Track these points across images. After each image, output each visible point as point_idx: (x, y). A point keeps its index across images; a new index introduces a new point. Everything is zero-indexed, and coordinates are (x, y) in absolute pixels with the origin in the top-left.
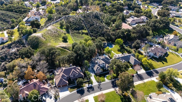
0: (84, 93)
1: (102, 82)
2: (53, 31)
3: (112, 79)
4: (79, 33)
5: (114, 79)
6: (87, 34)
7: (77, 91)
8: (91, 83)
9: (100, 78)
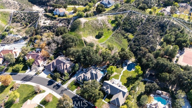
0: (51, 85)
1: (70, 90)
2: (99, 23)
3: (78, 95)
4: (124, 35)
5: (80, 96)
6: (129, 40)
7: (50, 80)
8: (64, 83)
9: (74, 86)
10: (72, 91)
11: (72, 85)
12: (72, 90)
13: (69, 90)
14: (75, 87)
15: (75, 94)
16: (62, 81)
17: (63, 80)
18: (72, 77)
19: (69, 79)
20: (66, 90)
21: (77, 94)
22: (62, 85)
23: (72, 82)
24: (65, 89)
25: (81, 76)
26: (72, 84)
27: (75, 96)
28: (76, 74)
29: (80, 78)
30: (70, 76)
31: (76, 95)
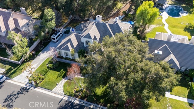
1: (42, 87)
3: (76, 96)
5: (82, 98)
8: (15, 72)
9: (53, 75)
10: (50, 89)
11: (45, 73)
12: (50, 87)
13: (36, 89)
14: (58, 76)
15: (61, 97)
16: (8, 67)
17: (11, 64)
18: (41, 51)
19: (32, 57)
20: (27, 90)
21: (70, 96)
22: (9, 77)
23: (42, 65)
24: (22, 88)
25: (70, 41)
26: (45, 68)
27: (63, 103)
28: (51, 44)
29: (69, 44)
30: (34, 50)
31: (66, 98)
